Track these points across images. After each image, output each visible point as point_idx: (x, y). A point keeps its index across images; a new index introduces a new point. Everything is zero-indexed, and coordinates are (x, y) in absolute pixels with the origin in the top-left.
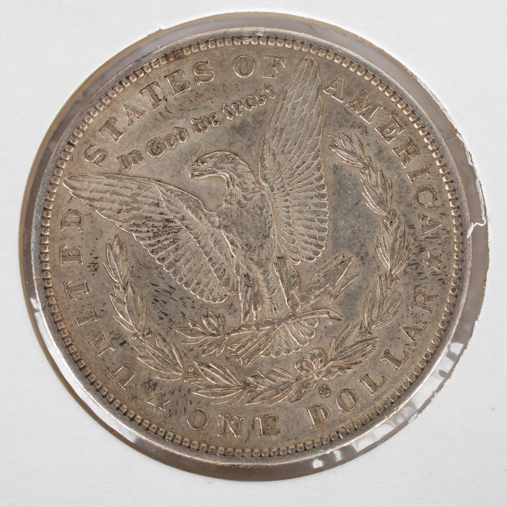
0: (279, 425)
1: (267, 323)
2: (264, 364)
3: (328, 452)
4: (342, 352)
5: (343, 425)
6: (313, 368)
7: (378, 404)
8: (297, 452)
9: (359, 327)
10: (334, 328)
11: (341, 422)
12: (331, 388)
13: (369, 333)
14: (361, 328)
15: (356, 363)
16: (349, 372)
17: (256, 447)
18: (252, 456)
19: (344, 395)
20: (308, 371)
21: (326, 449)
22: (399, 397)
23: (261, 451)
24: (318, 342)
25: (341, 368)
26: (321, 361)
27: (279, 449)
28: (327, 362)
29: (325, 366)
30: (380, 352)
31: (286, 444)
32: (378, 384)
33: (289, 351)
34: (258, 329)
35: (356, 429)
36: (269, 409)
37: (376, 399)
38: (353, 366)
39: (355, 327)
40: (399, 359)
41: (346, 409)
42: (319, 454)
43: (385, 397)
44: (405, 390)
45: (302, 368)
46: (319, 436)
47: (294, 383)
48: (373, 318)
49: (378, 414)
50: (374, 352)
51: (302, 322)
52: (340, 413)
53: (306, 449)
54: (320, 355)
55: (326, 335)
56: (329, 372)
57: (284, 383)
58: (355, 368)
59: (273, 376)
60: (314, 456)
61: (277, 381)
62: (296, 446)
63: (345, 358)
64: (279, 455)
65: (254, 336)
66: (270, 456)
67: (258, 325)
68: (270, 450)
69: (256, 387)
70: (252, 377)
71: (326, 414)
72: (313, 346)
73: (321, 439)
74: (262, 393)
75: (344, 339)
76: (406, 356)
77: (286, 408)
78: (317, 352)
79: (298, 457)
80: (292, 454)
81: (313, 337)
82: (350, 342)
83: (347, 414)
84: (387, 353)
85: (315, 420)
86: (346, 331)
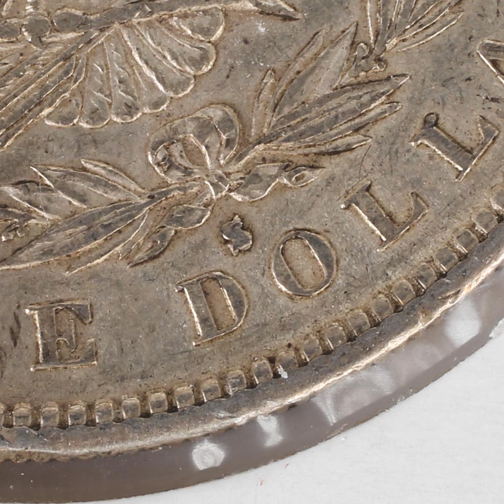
0: (92, 334)
1: (67, 23)
2: (54, 147)
3: (240, 420)
4: (292, 116)
5: (288, 338)
6: (203, 164)
7: (399, 277)
8: (146, 415)
9: (347, 43)
10: (271, 41)
11: (284, 327)
12: (258, 226)
13: (379, 60)
14: (353, 45)
15: (336, 152)
16: (313, 177)
17: (21, 399)
18: (9, 425)
19: (295, 247)
20: (187, 172)
21: (234, 410)
22: (463, 257)
23: (36, 409)
24: (221, 86)
25: (288, 167)
26: (229, 143)
27: (90, 407)
28: (246, 144)
29: (239, 157)
30: (409, 119)
31: (115, 391)
32: (401, 217)
33: (131, 109)
34: (38, 39)
35: (327, 352)
36: (66, 283)
37: (391, 264)
38: (325, 161)
39: (334, 43)
40: (467, 143)
41: (299, 291)
42: (214, 426)
43: (420, 257)
44: (482, 238)
45: (169, 164)
46: (215, 368)
47: (142, 207)
48: (393, 16)
49: (397, 308)
50: (392, 121)
51: (174, 22)
52: (282, 301)
53: (172, 409)
54: (226, 124)
55: (247, 64)
56: (251, 177)
57: (114, 206)
58: (332, 166)
59: (81, 185)
60: (197, 431)
61: (94, 200)
62: (144, 399)
63: (301, 135)
64: (91, 423)
65: (24, 60)
66: (63, 426)
67: (38, 29)
68: (64, 407)
69: (27, 216)
70: (16, 185)
71: (238, 305)
72: (204, 97)
73: (222, 378)
74: (44, 234)
75: (300, 79)
76: (488, 133)
77: (118, 284)
78: (216, 114)
79: (148, 431)
80: (131, 422)
81: (205, 69)
82: (319, 87)
83: (302, 305)
84: (431, 124)
85: (204, 321)
86: (308, 55)
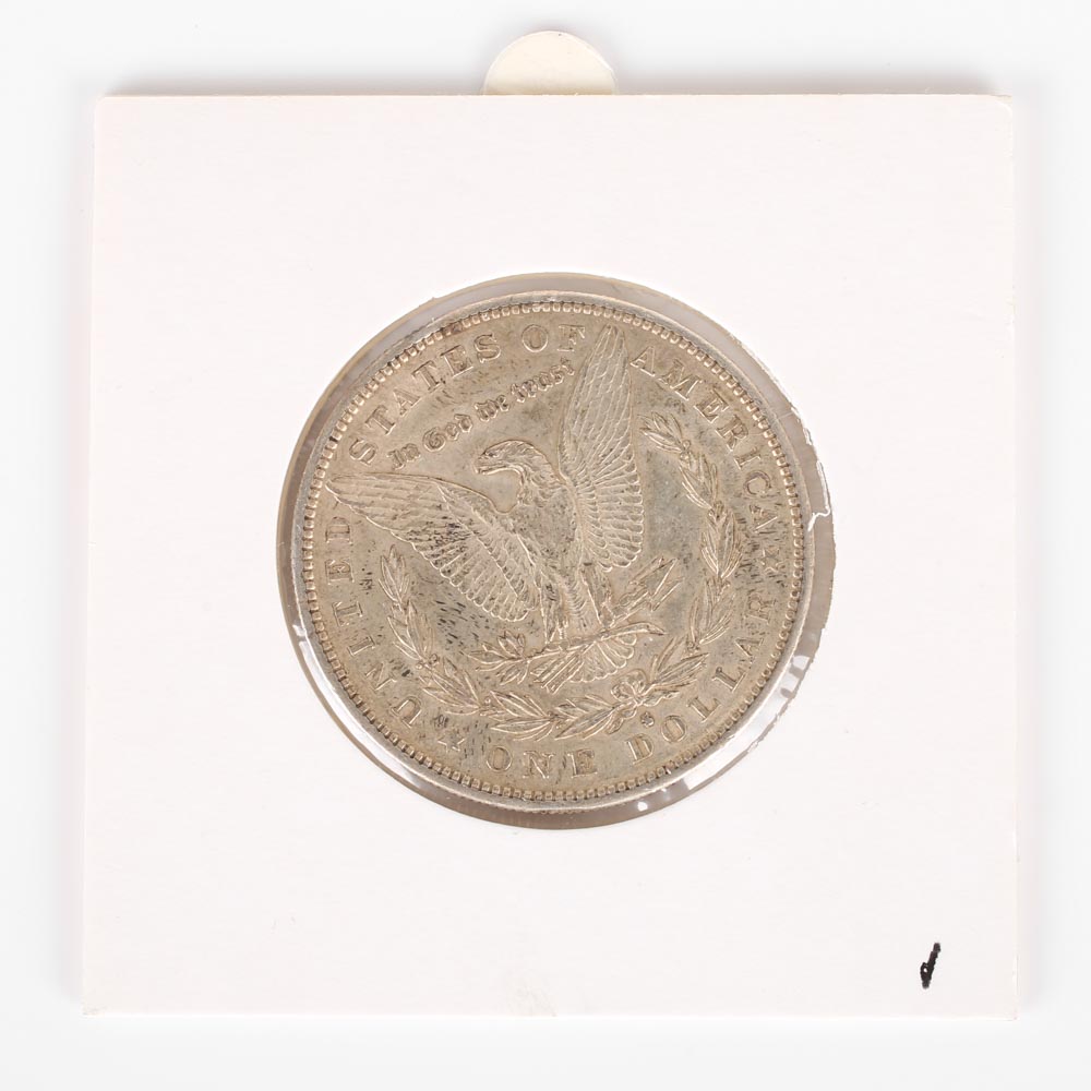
0: (594, 761)
1: (576, 642)
2: (574, 691)
3: (654, 790)
4: (665, 672)
5: (670, 758)
6: (632, 694)
7: (711, 731)
8: (618, 792)
9: (684, 642)
10: (655, 644)
11: (668, 754)
12: (655, 716)
13: (697, 649)
14: (687, 643)
15: (683, 685)
16: (675, 695)
17: (568, 789)
18: (565, 800)
19: (670, 723)
20: (626, 697)
21: (652, 786)
22: (735, 722)
23: (575, 793)
24: (637, 662)
25: (666, 692)
26: (642, 684)
27: (596, 790)
28: (649, 685)
29: (646, 689)
30: (711, 670)
31: (605, 783)
32: (710, 709)
33: (602, 674)
34: (565, 649)
35: (686, 763)
36: (581, 743)
37: (708, 727)
38: (679, 689)
39: (679, 643)
40: (734, 678)
41: (673, 740)
42: (644, 794)
43: (718, 724)
44: (742, 714)
45: (619, 694)
46: (643, 772)
47: (609, 712)
48: (701, 630)
49: (711, 744)
50: (705, 671)
51: (617, 639)
52: (667, 744)
53: (628, 789)
54: (640, 677)
55: (646, 654)
56: (651, 696)
57: (599, 711)
58: (682, 690)
59: (586, 705)
60: (638, 796)
61: (591, 710)
62: (616, 786)
63: (670, 679)
64: (597, 797)
65: (560, 658)
66: (586, 798)
67: (564, 645)
68: (586, 791)
69: (566, 718)
70: (561, 706)
71: (650, 747)
72: (631, 667)
73: (646, 775)
74: (573, 724)
75: (667, 657)
76: (741, 674)
77: (603, 742)
78: (636, 673)
79: (619, 798)
80: (612, 795)
81: (631, 656)
82: (673, 660)
83: (674, 745)
84: (719, 672)
85: (637, 754)
86: (670, 648)
